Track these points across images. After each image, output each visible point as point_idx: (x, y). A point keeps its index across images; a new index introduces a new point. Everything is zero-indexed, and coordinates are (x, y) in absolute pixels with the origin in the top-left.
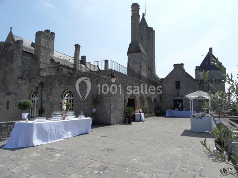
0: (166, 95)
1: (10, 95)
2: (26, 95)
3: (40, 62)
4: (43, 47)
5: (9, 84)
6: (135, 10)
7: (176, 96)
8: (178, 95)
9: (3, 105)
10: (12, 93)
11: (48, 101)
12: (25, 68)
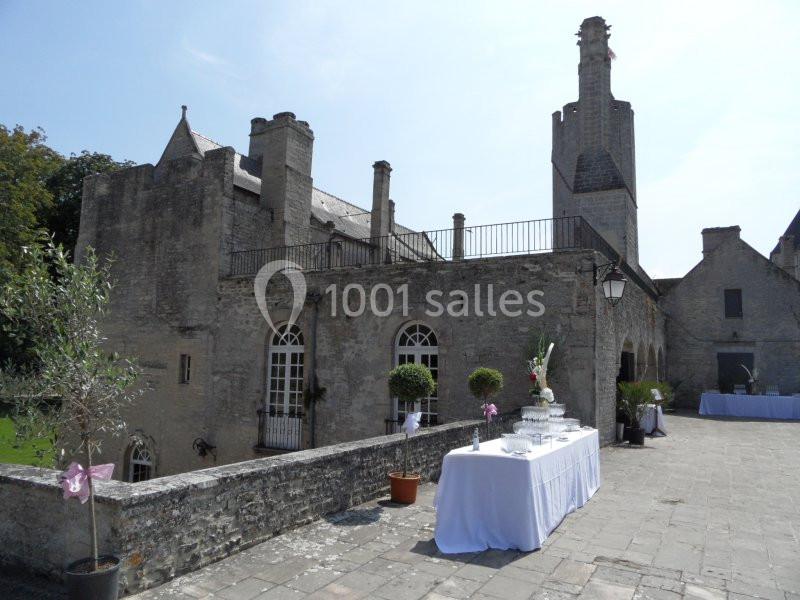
0: (690, 339)
1: (191, 336)
2: (254, 335)
3: (284, 223)
4: (291, 169)
5: (188, 296)
6: (592, 42)
7: (729, 343)
8: (735, 339)
9: (165, 368)
10: (200, 327)
11: (340, 360)
12: (240, 243)
